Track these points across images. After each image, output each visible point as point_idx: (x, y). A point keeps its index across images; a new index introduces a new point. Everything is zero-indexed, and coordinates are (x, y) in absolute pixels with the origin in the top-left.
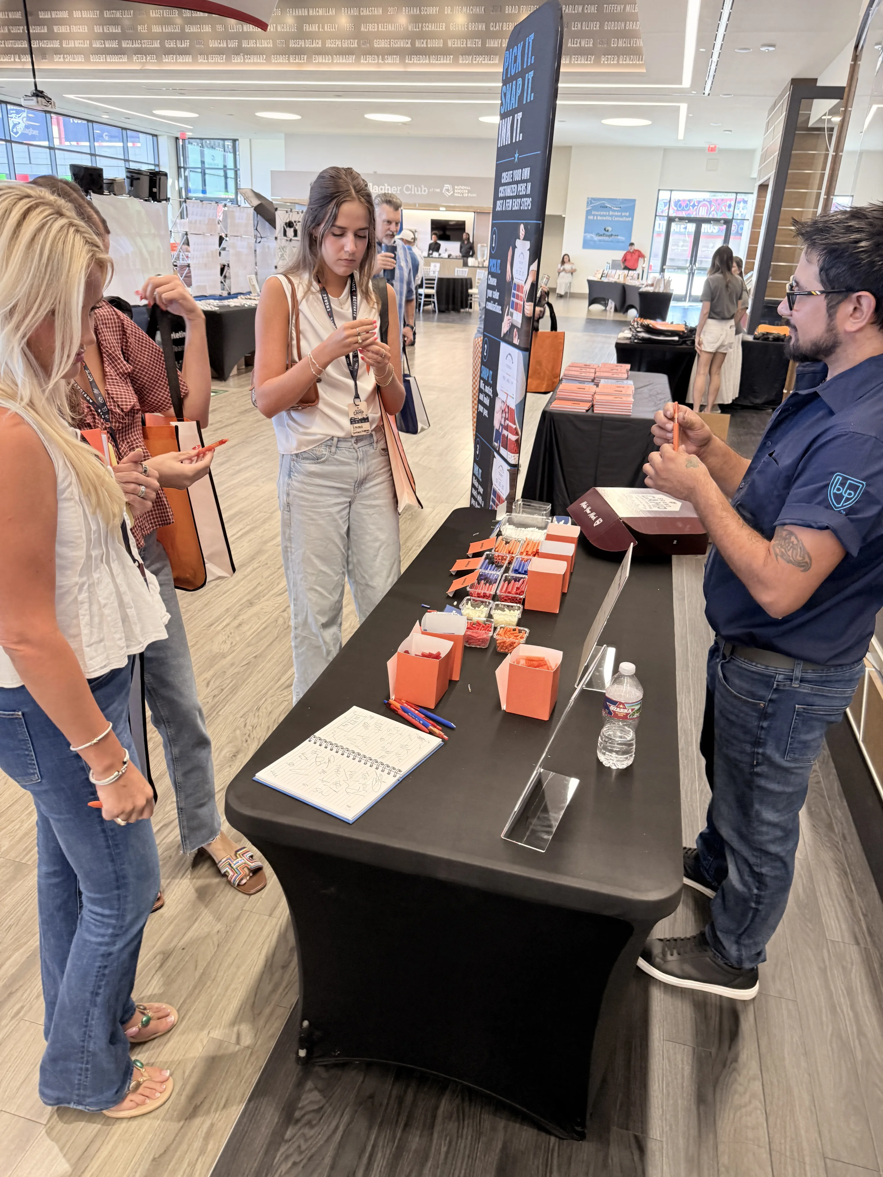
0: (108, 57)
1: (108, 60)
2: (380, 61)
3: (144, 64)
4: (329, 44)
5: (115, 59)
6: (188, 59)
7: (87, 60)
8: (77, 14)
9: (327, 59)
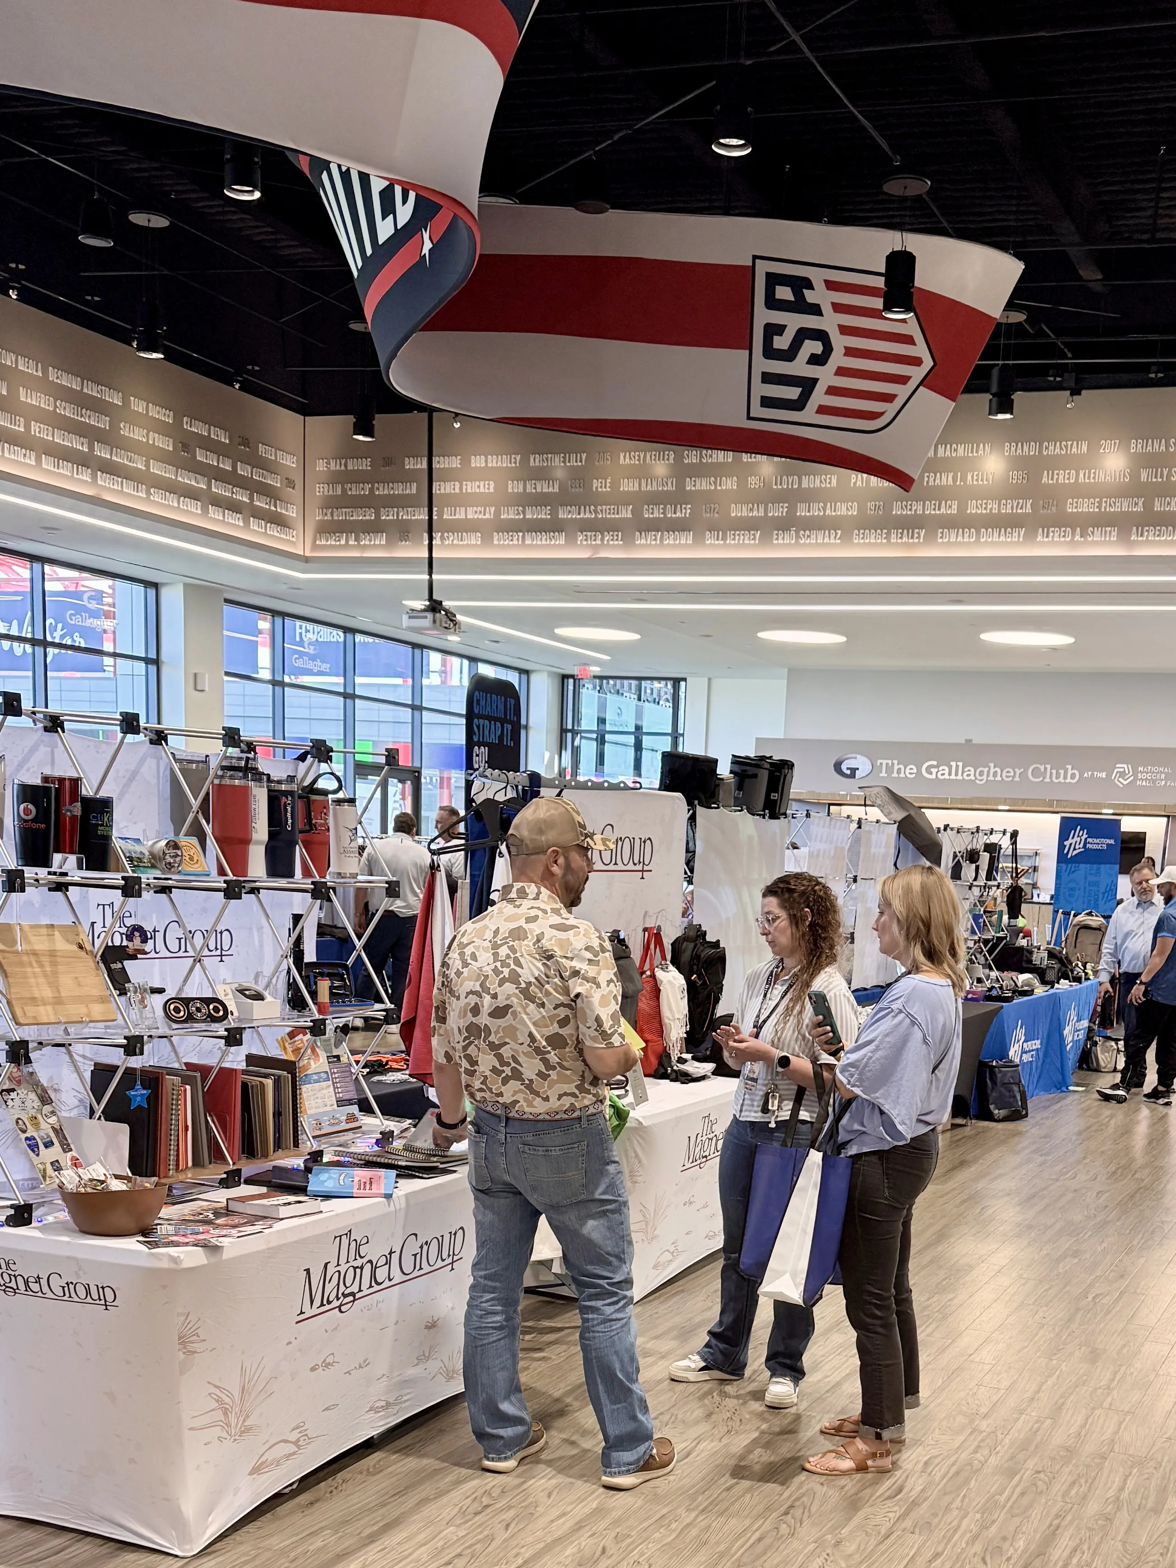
0: (528, 536)
1: (527, 542)
2: (1077, 538)
3: (596, 548)
4: (973, 509)
5: (542, 540)
6: (686, 538)
7: (487, 540)
8: (478, 462)
9: (968, 537)
